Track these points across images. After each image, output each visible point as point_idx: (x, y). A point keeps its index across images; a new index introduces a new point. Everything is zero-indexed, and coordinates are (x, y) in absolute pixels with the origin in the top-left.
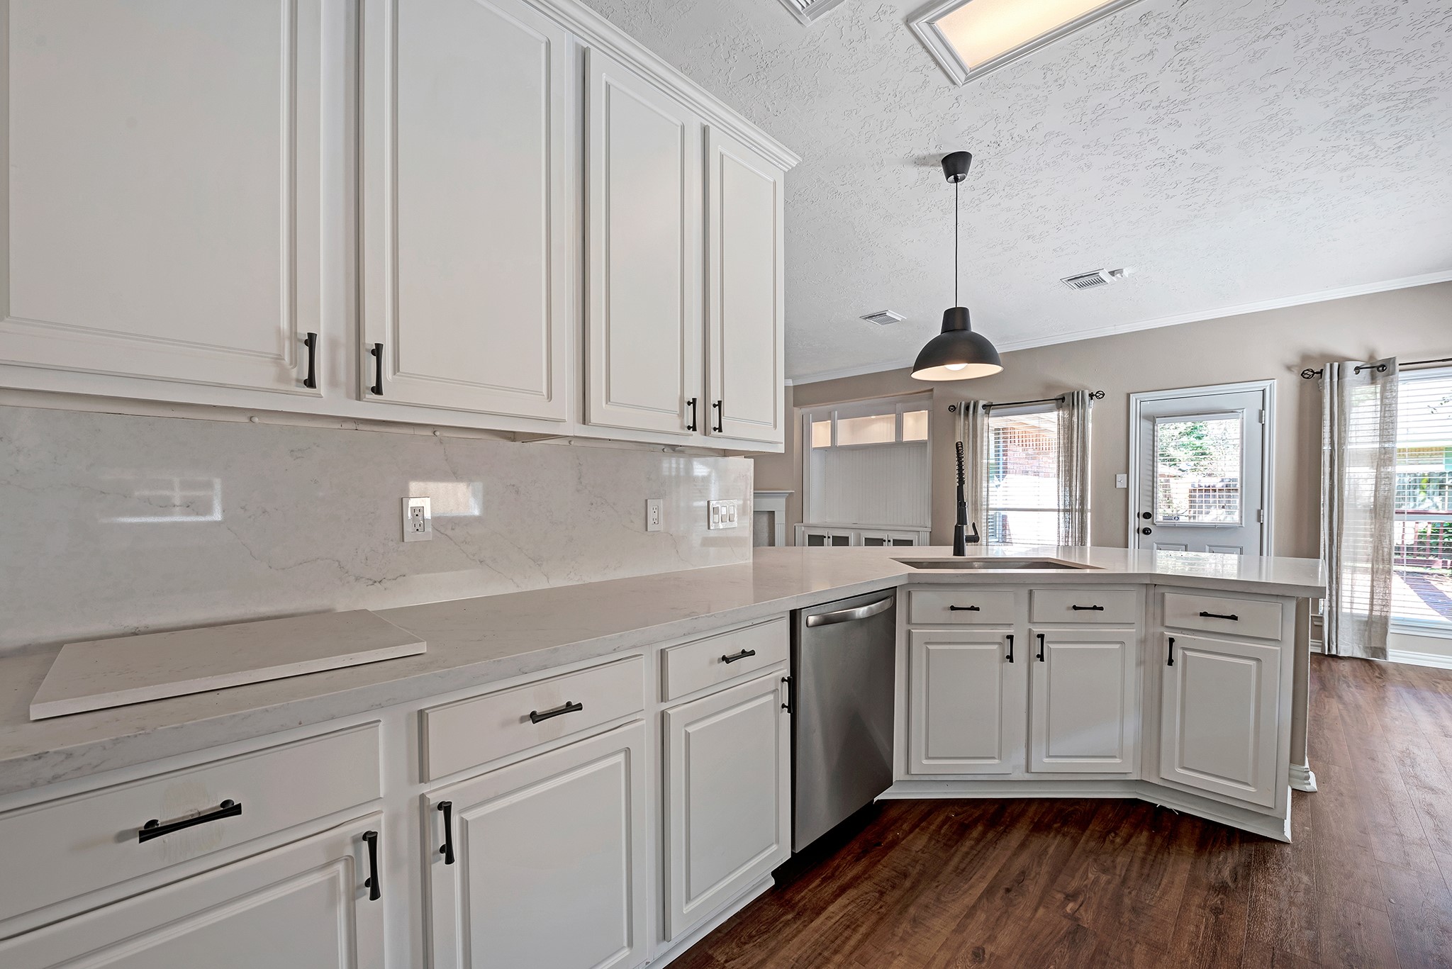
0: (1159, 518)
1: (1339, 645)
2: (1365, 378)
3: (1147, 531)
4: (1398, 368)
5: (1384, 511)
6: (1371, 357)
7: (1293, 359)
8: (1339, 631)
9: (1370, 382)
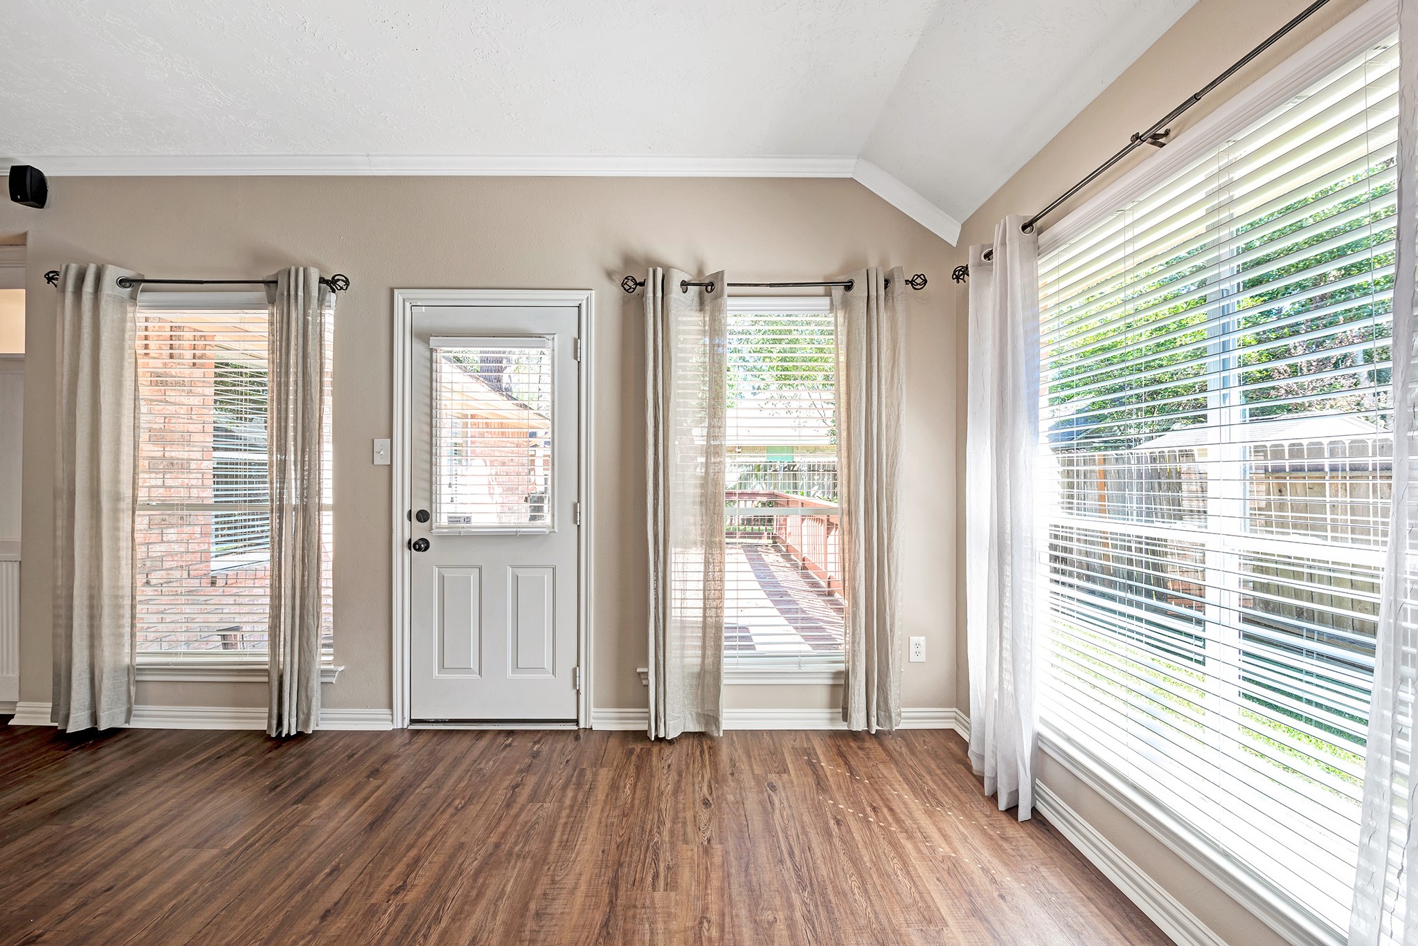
0: (442, 519)
1: (667, 722)
2: (693, 300)
3: (420, 546)
4: (728, 290)
5: (714, 504)
6: (700, 272)
7: (614, 261)
8: (667, 699)
9: (698, 308)
